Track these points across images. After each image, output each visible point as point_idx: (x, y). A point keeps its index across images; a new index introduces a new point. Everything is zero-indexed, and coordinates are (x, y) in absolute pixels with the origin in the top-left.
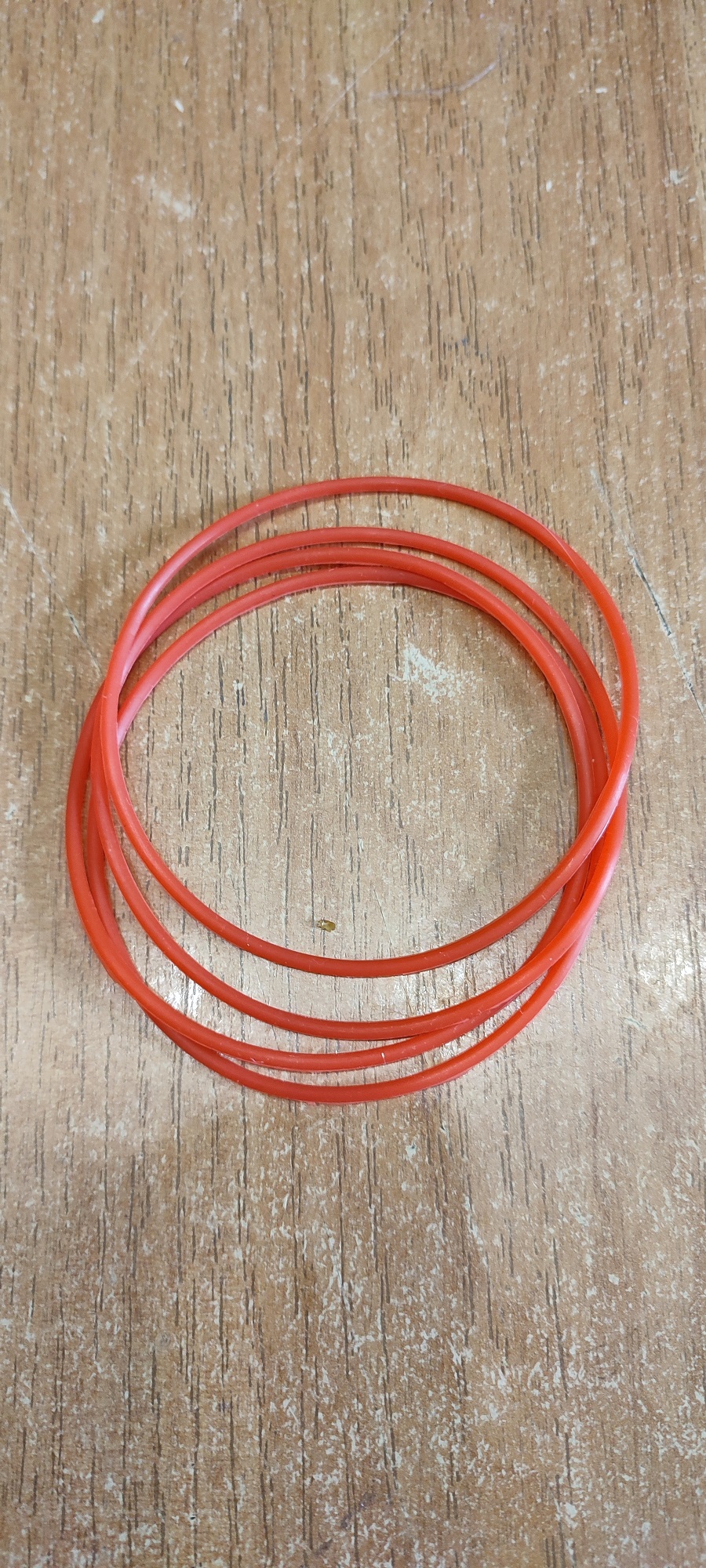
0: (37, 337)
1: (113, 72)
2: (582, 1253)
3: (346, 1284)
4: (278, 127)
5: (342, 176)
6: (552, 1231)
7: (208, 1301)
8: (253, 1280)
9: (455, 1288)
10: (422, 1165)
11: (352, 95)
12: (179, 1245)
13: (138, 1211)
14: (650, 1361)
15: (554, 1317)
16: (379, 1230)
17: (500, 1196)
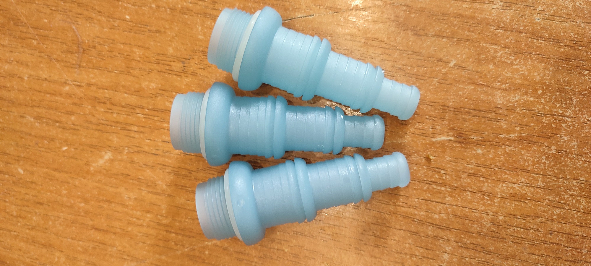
0: (147, 220)
1: (45, 170)
2: (528, 101)
3: (520, 184)
4: (82, 113)
5: (107, 94)
6: (518, 109)
7: (514, 231)
8: (511, 214)
9: (530, 147)
10: (485, 148)
11: (74, 83)
12: (493, 237)
13: (478, 249)
14: (570, 86)
15: (548, 115)
16: (504, 168)
17: (502, 124)
